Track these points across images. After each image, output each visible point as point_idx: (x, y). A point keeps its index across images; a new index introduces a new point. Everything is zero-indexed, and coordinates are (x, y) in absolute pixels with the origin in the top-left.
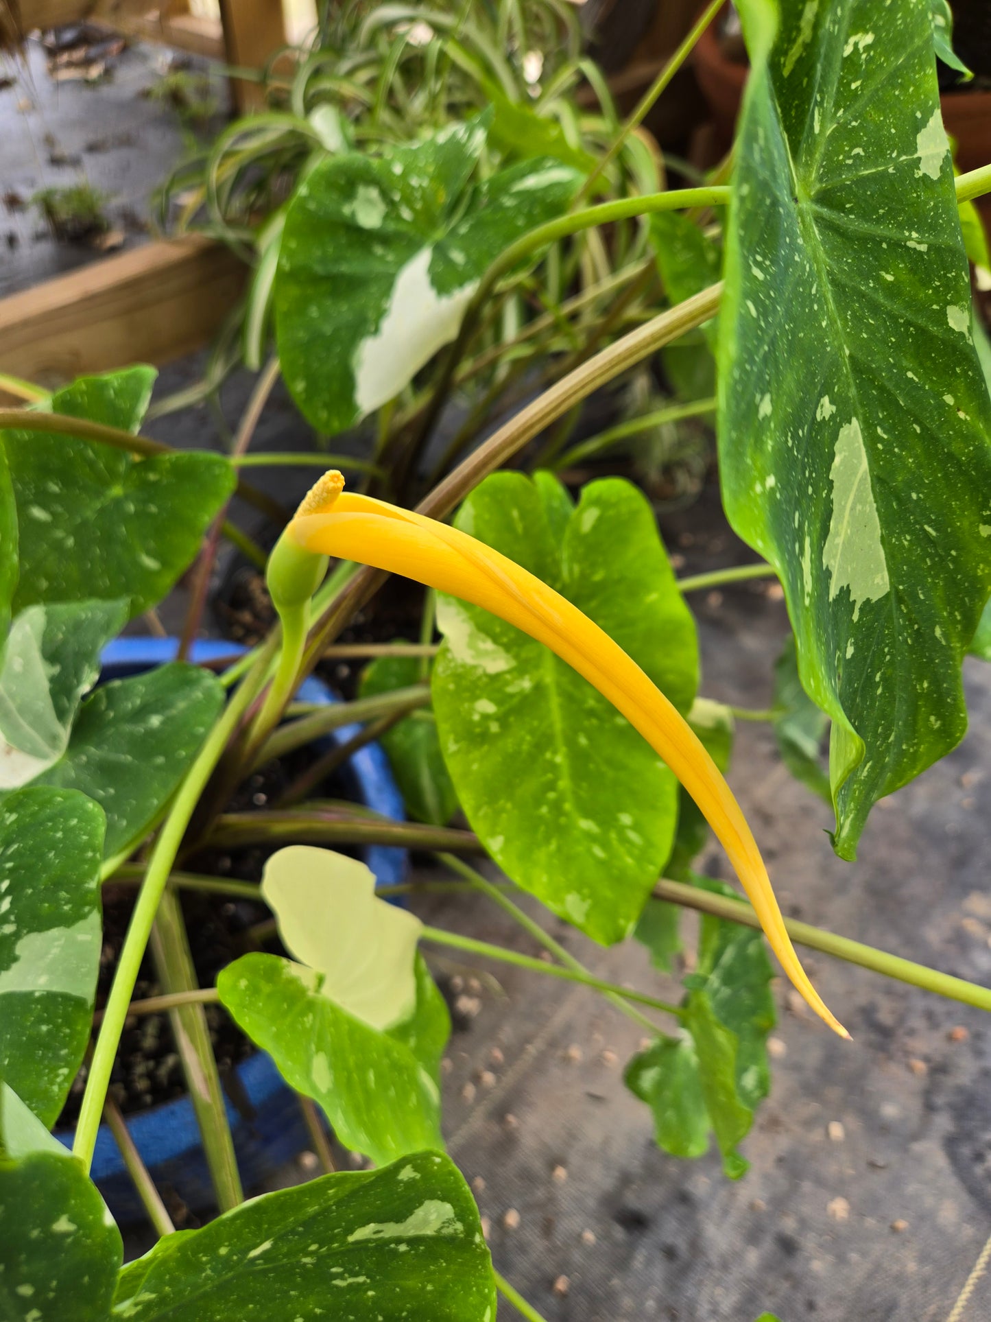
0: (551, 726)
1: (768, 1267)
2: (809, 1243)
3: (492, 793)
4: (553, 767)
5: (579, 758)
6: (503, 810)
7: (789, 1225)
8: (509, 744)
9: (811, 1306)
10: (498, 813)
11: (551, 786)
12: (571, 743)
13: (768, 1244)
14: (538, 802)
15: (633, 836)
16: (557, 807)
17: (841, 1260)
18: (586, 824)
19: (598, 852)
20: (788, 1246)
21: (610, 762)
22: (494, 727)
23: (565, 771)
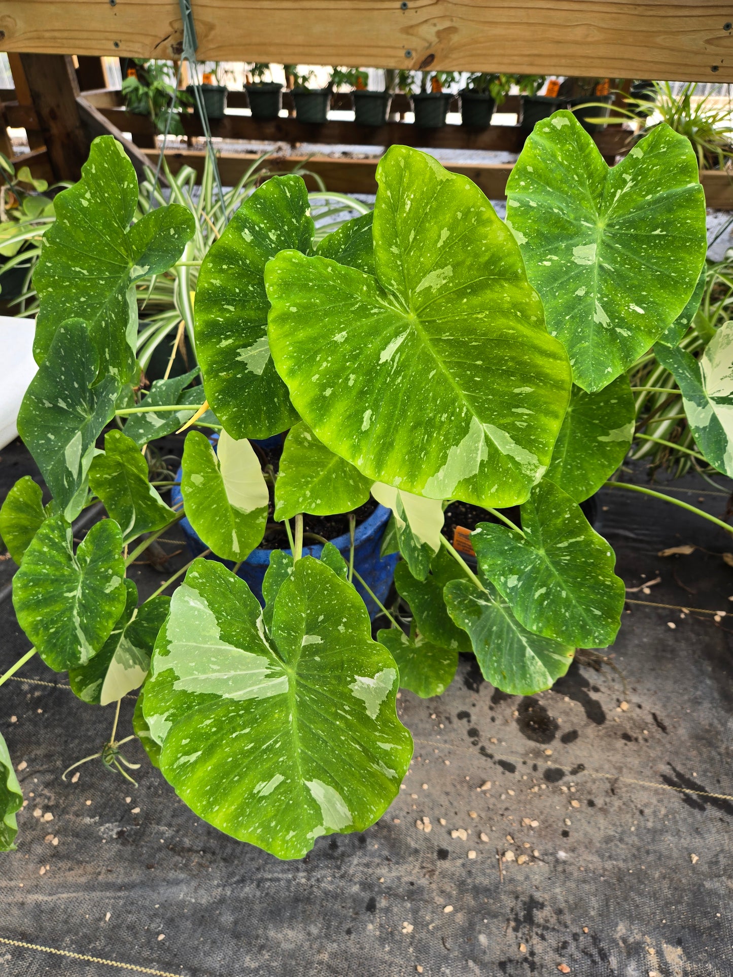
0: (328, 463)
1: (355, 899)
2: (379, 918)
3: (291, 461)
4: (318, 473)
5: (327, 479)
6: (292, 468)
7: (383, 903)
8: (308, 454)
9: (349, 932)
10: (290, 468)
11: (312, 477)
12: (330, 473)
13: (366, 896)
14: (303, 477)
15: (314, 505)
16: (307, 483)
17: (382, 940)
18: (308, 493)
19: (301, 500)
20: (371, 907)
21: (335, 488)
22: (306, 444)
23: (320, 478)
